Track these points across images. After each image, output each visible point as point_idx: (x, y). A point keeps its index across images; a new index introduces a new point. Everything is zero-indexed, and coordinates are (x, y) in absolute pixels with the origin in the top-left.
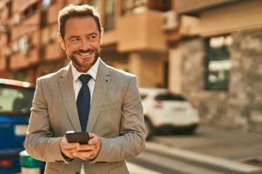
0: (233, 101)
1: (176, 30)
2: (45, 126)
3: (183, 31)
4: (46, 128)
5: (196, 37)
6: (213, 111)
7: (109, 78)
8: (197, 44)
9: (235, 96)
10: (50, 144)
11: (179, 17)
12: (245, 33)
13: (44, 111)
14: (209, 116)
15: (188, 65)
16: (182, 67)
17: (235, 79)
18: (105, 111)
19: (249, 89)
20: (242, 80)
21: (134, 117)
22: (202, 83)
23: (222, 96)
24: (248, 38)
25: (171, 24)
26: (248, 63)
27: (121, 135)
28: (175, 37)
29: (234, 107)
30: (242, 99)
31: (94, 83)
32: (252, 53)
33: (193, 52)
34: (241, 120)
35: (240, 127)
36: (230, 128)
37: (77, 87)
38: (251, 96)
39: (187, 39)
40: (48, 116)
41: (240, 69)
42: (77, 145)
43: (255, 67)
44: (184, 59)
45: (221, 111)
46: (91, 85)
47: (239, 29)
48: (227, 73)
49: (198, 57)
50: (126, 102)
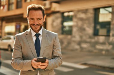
0: (74, 39)
1: (49, 9)
2: (21, 55)
3: (53, 9)
4: (21, 56)
5: (58, 12)
6: (65, 43)
7: (47, 35)
8: (58, 15)
9: (74, 37)
10: (26, 63)
11: (51, 3)
12: (79, 11)
13: (20, 49)
14: (64, 45)
15: (55, 24)
16: (52, 25)
17: (75, 30)
18: (47, 49)
19: (81, 34)
20: (78, 30)
21: (58, 51)
22: (60, 31)
23: (69, 37)
24: (80, 13)
25: (48, 6)
26: (80, 23)
27: (52, 58)
28: (49, 12)
29: (74, 41)
30: (77, 38)
31: (41, 37)
32: (81, 19)
33: (57, 18)
34: (77, 47)
35: (77, 50)
36: (72, 50)
37: (34, 39)
38: (81, 37)
39: (54, 13)
40: (22, 51)
41: (77, 26)
42: (41, 63)
43: (83, 25)
44: (53, 21)
45: (69, 43)
46: (40, 38)
47: (77, 9)
48: (71, 27)
49: (59, 21)
50: (54, 45)
